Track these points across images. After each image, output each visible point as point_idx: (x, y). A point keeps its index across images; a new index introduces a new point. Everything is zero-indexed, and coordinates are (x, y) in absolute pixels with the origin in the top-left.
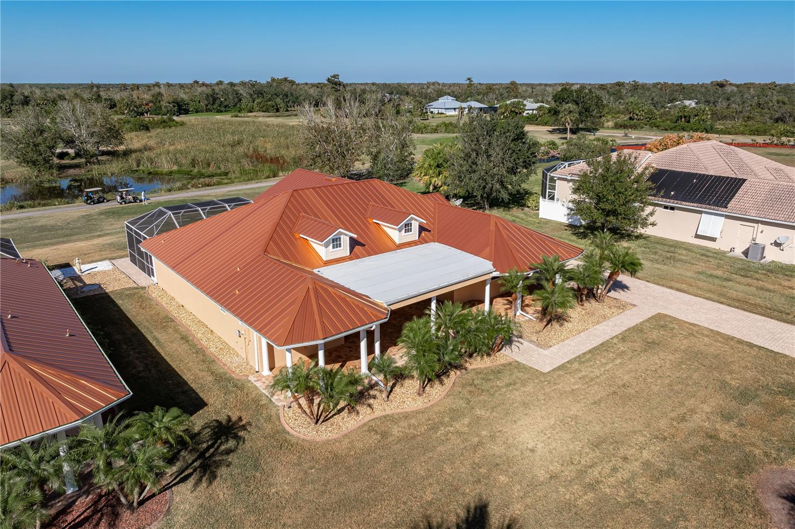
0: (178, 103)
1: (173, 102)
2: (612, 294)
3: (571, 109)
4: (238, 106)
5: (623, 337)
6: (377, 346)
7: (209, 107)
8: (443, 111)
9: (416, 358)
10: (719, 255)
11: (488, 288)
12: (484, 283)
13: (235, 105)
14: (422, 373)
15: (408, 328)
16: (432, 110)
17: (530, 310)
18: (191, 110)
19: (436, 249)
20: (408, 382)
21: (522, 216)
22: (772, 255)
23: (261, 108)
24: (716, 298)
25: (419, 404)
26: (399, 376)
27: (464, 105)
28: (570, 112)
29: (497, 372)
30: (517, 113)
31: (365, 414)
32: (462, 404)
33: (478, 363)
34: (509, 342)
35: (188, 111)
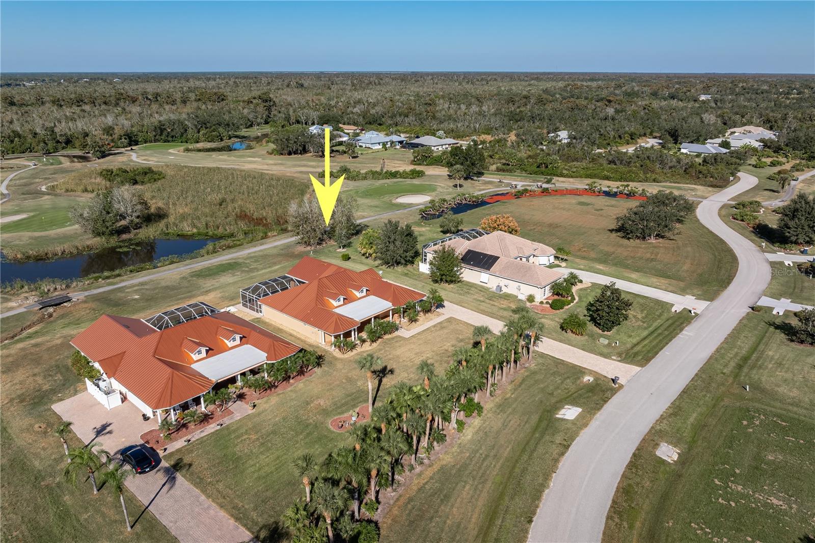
0: (128, 135)
1: (124, 135)
2: (438, 310)
3: (459, 169)
4: (184, 136)
5: (434, 326)
6: (356, 333)
7: (157, 137)
8: (370, 146)
9: (368, 335)
10: (487, 289)
11: (391, 312)
12: (389, 310)
13: (182, 135)
14: (371, 339)
15: (367, 327)
16: (360, 144)
17: (406, 318)
18: (140, 140)
19: (372, 298)
20: (366, 343)
21: (412, 270)
22: (505, 290)
23: (207, 138)
24: (475, 309)
25: (370, 348)
26: (363, 341)
27: (388, 139)
28: (458, 171)
29: (393, 339)
30: (427, 157)
31: (355, 352)
32: (382, 347)
33: (387, 337)
34: (397, 329)
35: (138, 141)
